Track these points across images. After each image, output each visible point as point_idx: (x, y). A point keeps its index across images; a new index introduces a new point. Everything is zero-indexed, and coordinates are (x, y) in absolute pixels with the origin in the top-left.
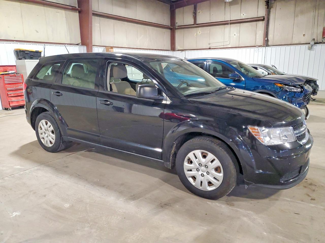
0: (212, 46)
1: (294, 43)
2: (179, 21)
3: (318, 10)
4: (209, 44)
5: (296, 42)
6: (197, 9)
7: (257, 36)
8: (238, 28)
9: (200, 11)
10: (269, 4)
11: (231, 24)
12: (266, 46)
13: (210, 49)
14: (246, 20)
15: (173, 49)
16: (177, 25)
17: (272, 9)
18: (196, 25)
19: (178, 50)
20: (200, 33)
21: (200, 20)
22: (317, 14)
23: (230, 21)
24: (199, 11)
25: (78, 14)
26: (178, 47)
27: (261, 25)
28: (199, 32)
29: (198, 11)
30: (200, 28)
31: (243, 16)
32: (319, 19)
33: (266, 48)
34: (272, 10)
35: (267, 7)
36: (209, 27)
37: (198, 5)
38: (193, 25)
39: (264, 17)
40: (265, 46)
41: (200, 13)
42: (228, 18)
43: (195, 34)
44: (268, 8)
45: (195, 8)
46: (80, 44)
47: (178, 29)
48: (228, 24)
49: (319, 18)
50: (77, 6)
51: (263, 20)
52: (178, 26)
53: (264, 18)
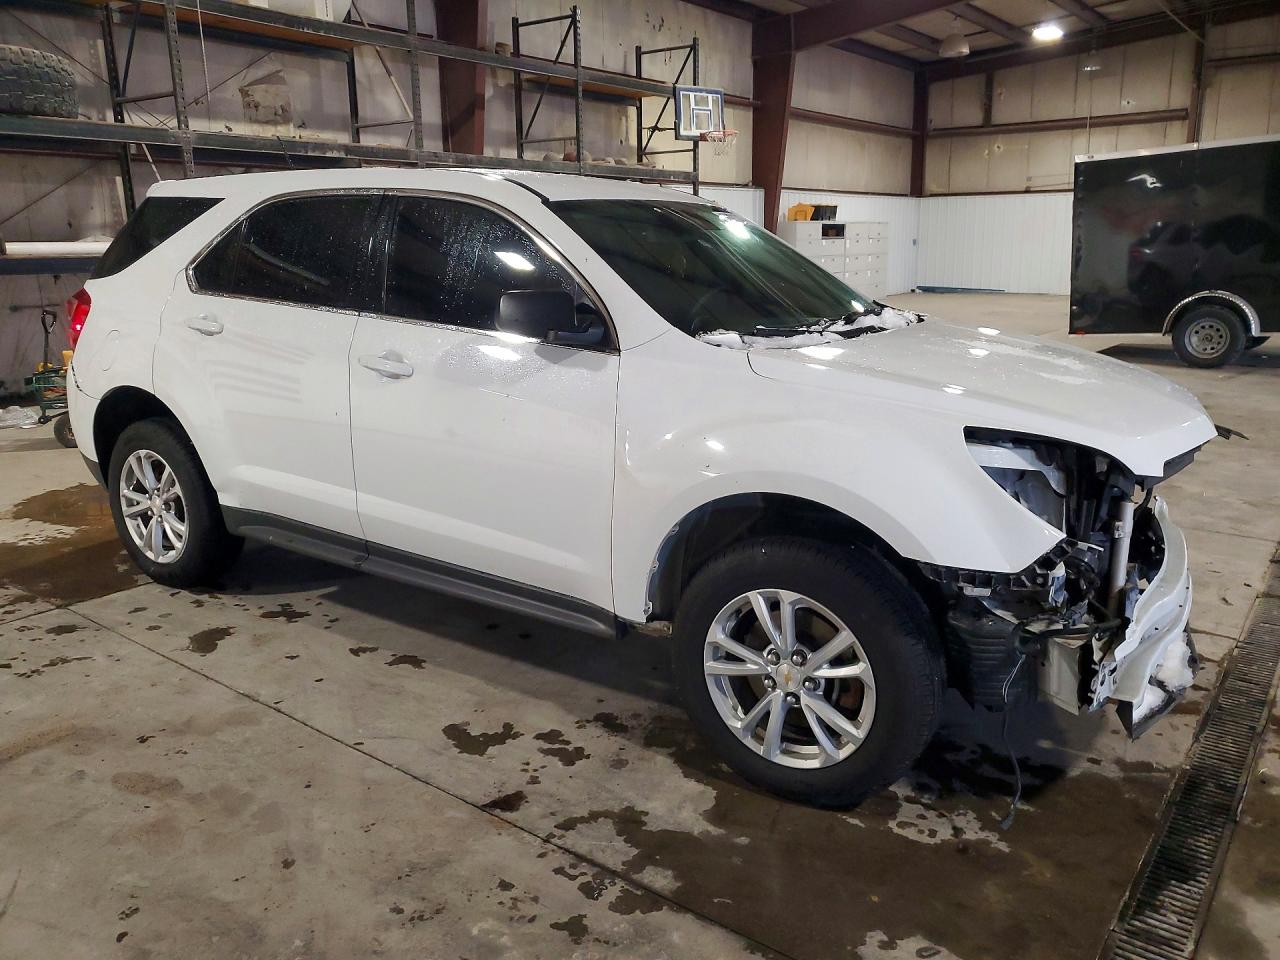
0: (1036, 184)
2: (937, 116)
4: (1029, 179)
6: (995, 84)
8: (1113, 137)
9: (1004, 90)
10: (1202, 77)
11: (1092, 126)
13: (1027, 191)
14: (1138, 117)
15: (917, 190)
16: (931, 126)
18: (988, 128)
19: (932, 195)
20: (1002, 149)
21: (1003, 114)
23: (1091, 118)
24: (999, 91)
25: (751, 113)
26: (931, 185)
28: (998, 147)
29: (997, 91)
30: (1001, 136)
31: (1128, 105)
35: (1195, 86)
36: (1028, 134)
37: (999, 75)
38: (982, 127)
39: (1187, 110)
41: (1002, 98)
42: (1083, 110)
43: (987, 152)
44: (1199, 87)
45: (989, 85)
46: (751, 184)
47: (935, 137)
48: (1083, 126)
50: (751, 97)
51: (1184, 118)
52: (934, 130)
53: (1187, 113)
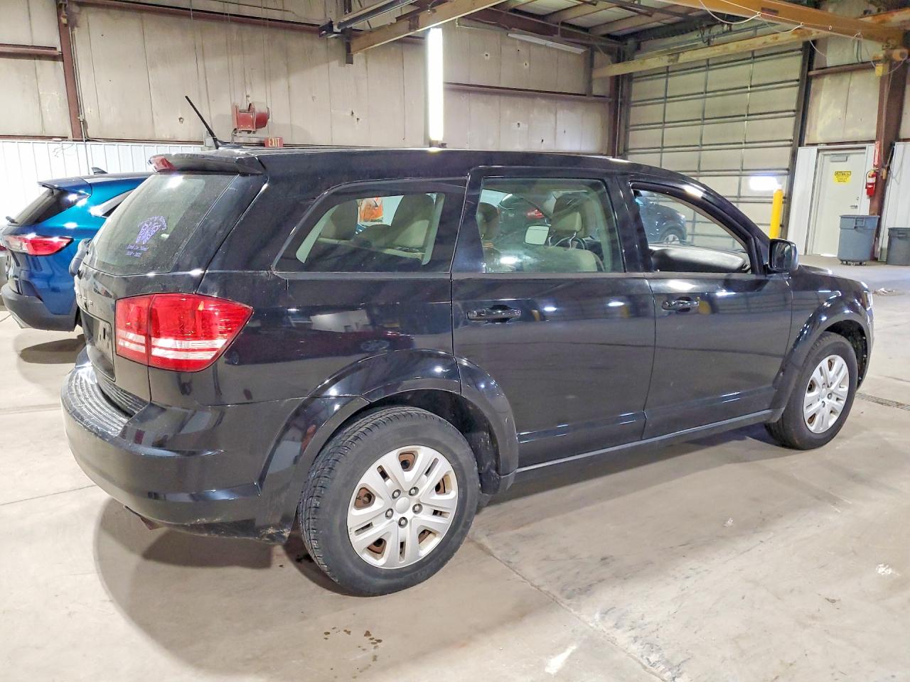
1: (158, 137)
3: (204, 59)
5: (165, 135)
7: (45, 104)
12: (86, 141)
17: (76, 29)
22: (201, 70)
27: (51, 72)
32: (208, 83)
33: (88, 146)
34: (79, 35)
40: (82, 141)
49: (208, 79)
